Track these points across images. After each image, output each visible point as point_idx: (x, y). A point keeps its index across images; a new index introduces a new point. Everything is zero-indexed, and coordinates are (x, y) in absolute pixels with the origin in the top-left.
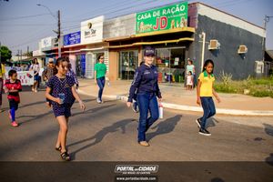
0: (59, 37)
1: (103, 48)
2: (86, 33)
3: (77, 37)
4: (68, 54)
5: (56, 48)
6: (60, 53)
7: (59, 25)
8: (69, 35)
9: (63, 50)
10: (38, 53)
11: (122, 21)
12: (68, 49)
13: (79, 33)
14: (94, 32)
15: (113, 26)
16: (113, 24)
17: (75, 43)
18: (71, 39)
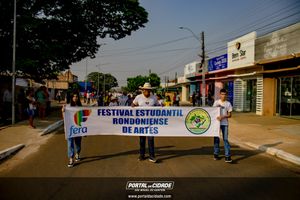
0: (203, 61)
1: (255, 73)
2: (234, 56)
3: (224, 61)
4: (214, 81)
5: (200, 74)
6: (203, 80)
7: (203, 48)
8: (214, 60)
9: (208, 76)
11: (281, 36)
12: (213, 75)
13: (226, 56)
14: (243, 53)
15: (268, 44)
16: (268, 41)
17: (221, 68)
18: (216, 64)
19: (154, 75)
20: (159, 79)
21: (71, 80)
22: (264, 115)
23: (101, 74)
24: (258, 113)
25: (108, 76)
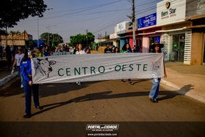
0: (133, 20)
1: (185, 28)
2: (163, 14)
3: (153, 19)
4: (142, 36)
5: (131, 31)
6: (134, 36)
7: (133, 9)
8: (144, 19)
9: (137, 32)
10: (114, 36)
12: (141, 32)
13: (155, 15)
14: (173, 11)
17: (150, 25)
18: (145, 22)
19: (90, 34)
20: (94, 36)
21: (27, 38)
22: (192, 64)
23: (50, 34)
24: (185, 62)
25: (56, 35)
